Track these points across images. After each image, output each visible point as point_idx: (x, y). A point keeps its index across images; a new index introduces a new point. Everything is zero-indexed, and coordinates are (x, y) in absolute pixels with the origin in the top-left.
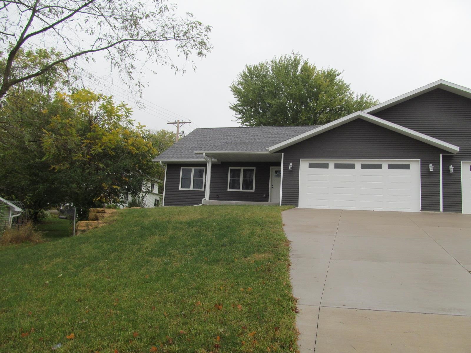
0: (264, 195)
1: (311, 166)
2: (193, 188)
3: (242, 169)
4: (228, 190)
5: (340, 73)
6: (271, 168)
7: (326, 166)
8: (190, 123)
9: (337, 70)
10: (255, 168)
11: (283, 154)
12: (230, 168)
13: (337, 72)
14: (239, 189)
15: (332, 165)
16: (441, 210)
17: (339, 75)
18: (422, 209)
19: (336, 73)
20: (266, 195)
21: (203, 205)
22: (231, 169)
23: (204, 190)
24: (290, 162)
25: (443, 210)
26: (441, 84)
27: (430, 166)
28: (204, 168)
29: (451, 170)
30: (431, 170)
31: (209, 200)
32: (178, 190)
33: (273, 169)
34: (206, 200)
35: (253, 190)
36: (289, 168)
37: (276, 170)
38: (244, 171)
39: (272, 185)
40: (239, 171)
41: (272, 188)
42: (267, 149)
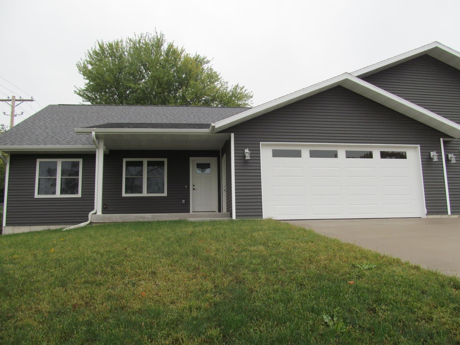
0: (183, 201)
1: (276, 154)
2: (61, 194)
3: (145, 161)
4: (124, 195)
5: (209, 61)
6: (191, 159)
7: (297, 154)
8: (32, 100)
9: (206, 57)
10: (165, 160)
11: (232, 135)
12: (125, 160)
13: (207, 59)
14: (141, 192)
15: (305, 153)
16: (449, 213)
17: (208, 63)
18: (427, 212)
19: (205, 60)
20: (186, 201)
21: (91, 223)
22: (127, 162)
23: (80, 196)
24: (246, 147)
25: (451, 212)
26: (436, 48)
27: (432, 153)
28: (81, 161)
29: (453, 159)
30: (436, 159)
31: (103, 213)
32: (34, 198)
33: (194, 161)
34: (96, 213)
35: (165, 194)
36: (245, 156)
37: (197, 163)
38: (149, 164)
39: (194, 186)
40: (141, 164)
41: (194, 189)
42: (213, 124)
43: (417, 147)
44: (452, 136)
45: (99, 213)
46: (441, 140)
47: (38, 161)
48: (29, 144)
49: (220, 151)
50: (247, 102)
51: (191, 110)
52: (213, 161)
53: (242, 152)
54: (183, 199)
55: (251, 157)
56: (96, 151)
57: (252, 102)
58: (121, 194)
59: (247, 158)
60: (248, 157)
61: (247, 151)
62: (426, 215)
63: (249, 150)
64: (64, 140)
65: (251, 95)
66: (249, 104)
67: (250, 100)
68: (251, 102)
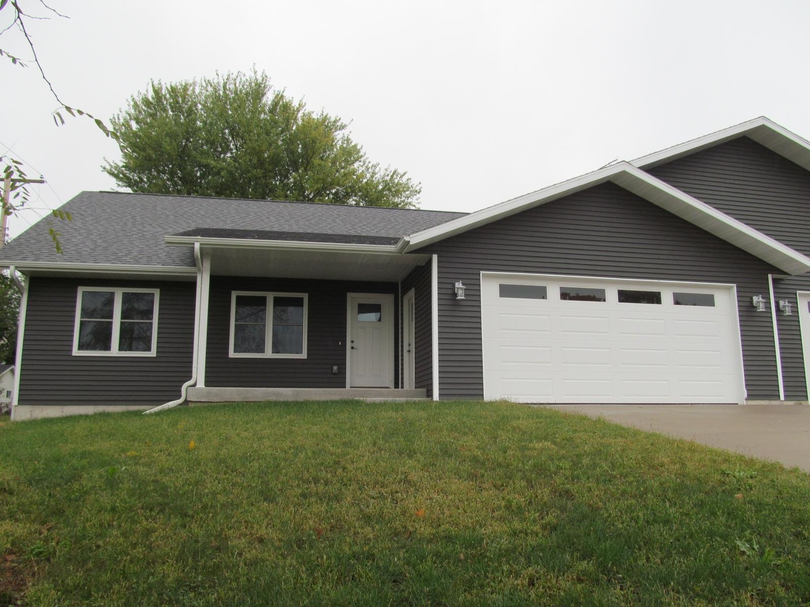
0: (335, 368)
1: (506, 291)
2: (120, 350)
3: (270, 297)
4: (232, 354)
5: (345, 126)
6: (350, 296)
7: (541, 293)
8: (42, 182)
9: (340, 119)
10: (305, 297)
11: (435, 258)
12: (234, 295)
13: (341, 121)
14: (263, 351)
16: (782, 397)
17: (343, 128)
18: (748, 395)
19: (339, 124)
20: (339, 368)
21: (186, 402)
22: (238, 298)
23: (155, 355)
24: (458, 279)
25: (785, 396)
26: (763, 128)
27: (755, 299)
28: (157, 293)
29: (787, 309)
30: (761, 308)
31: (206, 386)
32: (71, 355)
33: (353, 299)
34: (194, 385)
35: (304, 356)
36: (455, 295)
37: (360, 303)
38: (278, 302)
39: (352, 342)
40: (262, 301)
41: (352, 348)
42: (407, 239)
43: (732, 287)
44: (785, 270)
45: (201, 384)
46: (770, 276)
47: (81, 290)
48: (66, 260)
49: (398, 283)
50: (410, 200)
51: (335, 212)
52: (386, 301)
53: (451, 286)
54: (336, 364)
55: (466, 295)
56: (196, 278)
57: (419, 201)
58: (228, 353)
59: (459, 298)
60: (461, 296)
61: (458, 285)
62: (746, 399)
63: (463, 284)
64: (126, 255)
65: (418, 189)
66: (413, 204)
67: (415, 197)
68: (417, 200)
